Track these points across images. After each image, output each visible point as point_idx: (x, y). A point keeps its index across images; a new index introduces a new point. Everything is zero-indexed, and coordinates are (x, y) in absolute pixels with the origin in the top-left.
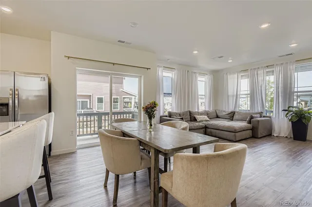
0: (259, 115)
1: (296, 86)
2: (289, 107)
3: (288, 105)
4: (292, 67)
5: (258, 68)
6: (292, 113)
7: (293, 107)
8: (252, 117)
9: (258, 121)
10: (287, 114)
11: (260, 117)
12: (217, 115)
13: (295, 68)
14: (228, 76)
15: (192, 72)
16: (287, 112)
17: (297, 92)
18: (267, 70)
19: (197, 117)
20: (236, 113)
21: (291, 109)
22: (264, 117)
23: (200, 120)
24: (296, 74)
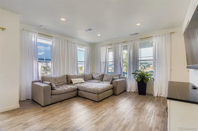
0: (118, 77)
1: (140, 57)
2: (136, 71)
3: (136, 69)
4: (138, 43)
5: (119, 43)
6: (138, 75)
7: (138, 71)
8: (113, 79)
9: (117, 82)
10: (135, 76)
11: (119, 78)
12: (92, 77)
13: (140, 44)
14: (101, 48)
15: (71, 42)
16: (135, 74)
17: (141, 60)
18: (124, 45)
19: (73, 80)
20: (105, 76)
21: (137, 72)
22: (122, 78)
23: (75, 83)
24: (140, 49)
